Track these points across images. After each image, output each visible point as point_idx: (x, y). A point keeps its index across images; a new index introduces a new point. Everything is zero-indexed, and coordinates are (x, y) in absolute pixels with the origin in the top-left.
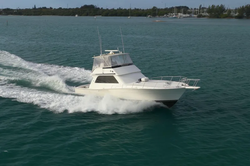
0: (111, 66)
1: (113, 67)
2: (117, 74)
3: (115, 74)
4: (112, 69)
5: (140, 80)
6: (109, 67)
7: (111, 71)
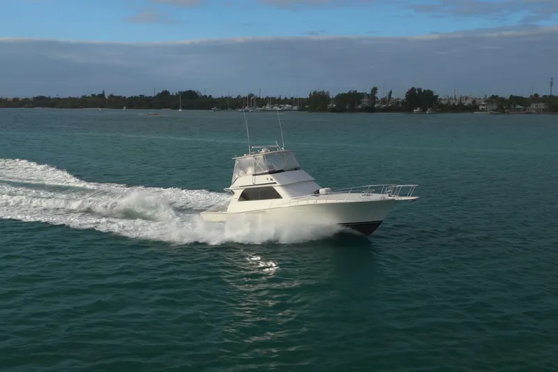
0: (267, 171)
1: (270, 173)
2: (278, 184)
3: (275, 183)
4: (269, 176)
5: (318, 192)
6: (264, 172)
7: (268, 179)
